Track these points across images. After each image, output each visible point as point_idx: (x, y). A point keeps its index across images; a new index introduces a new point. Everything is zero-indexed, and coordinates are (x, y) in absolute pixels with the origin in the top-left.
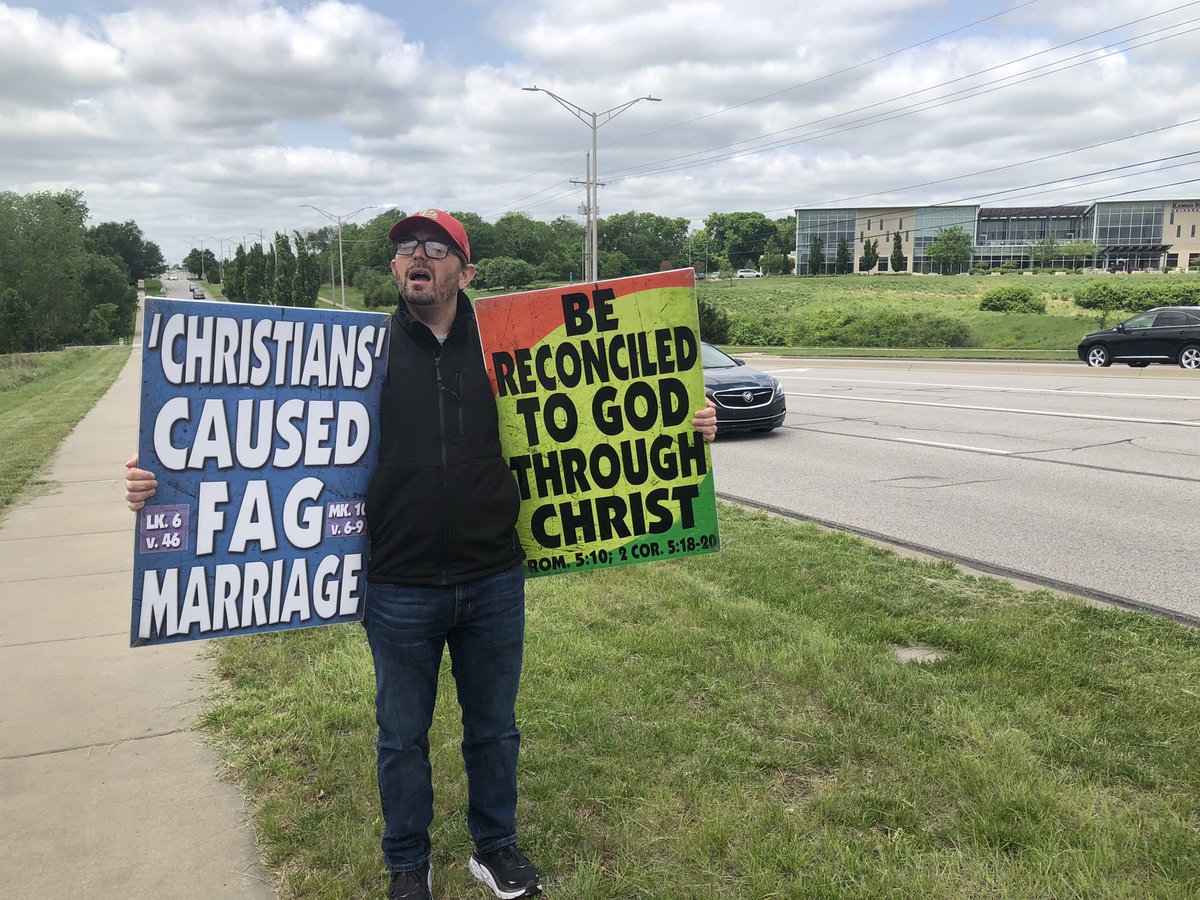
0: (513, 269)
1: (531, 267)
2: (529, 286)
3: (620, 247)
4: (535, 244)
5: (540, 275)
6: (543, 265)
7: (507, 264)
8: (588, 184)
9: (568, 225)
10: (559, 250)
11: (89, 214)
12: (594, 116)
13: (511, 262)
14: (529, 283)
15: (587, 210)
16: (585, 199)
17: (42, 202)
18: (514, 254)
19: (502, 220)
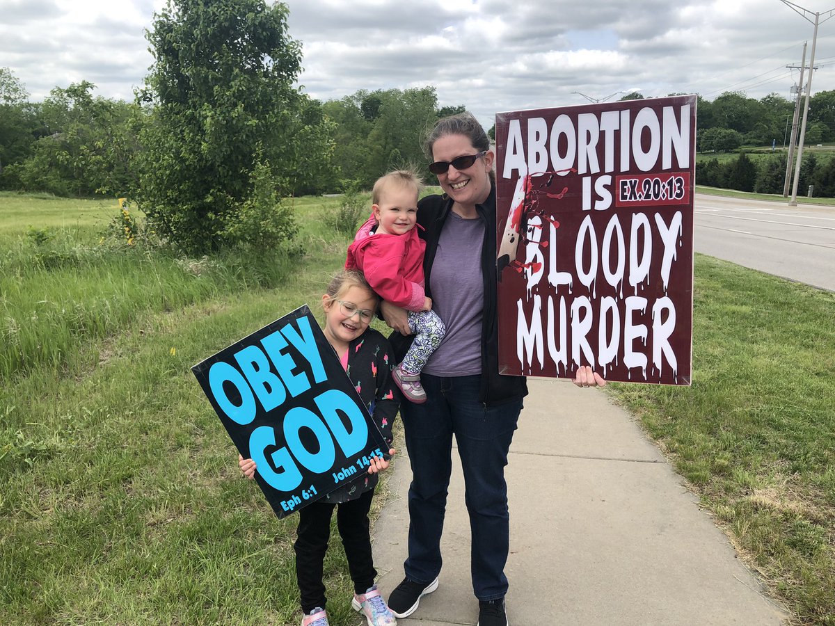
0: (724, 137)
1: (741, 136)
2: (736, 150)
3: (822, 118)
4: (747, 116)
5: (747, 141)
6: (753, 133)
7: (720, 133)
8: (802, 68)
9: (777, 100)
10: (767, 121)
11: (437, 102)
12: (817, 15)
13: (723, 131)
14: (736, 147)
15: (798, 89)
16: (798, 81)
17: (413, 95)
18: (726, 124)
19: (719, 98)
